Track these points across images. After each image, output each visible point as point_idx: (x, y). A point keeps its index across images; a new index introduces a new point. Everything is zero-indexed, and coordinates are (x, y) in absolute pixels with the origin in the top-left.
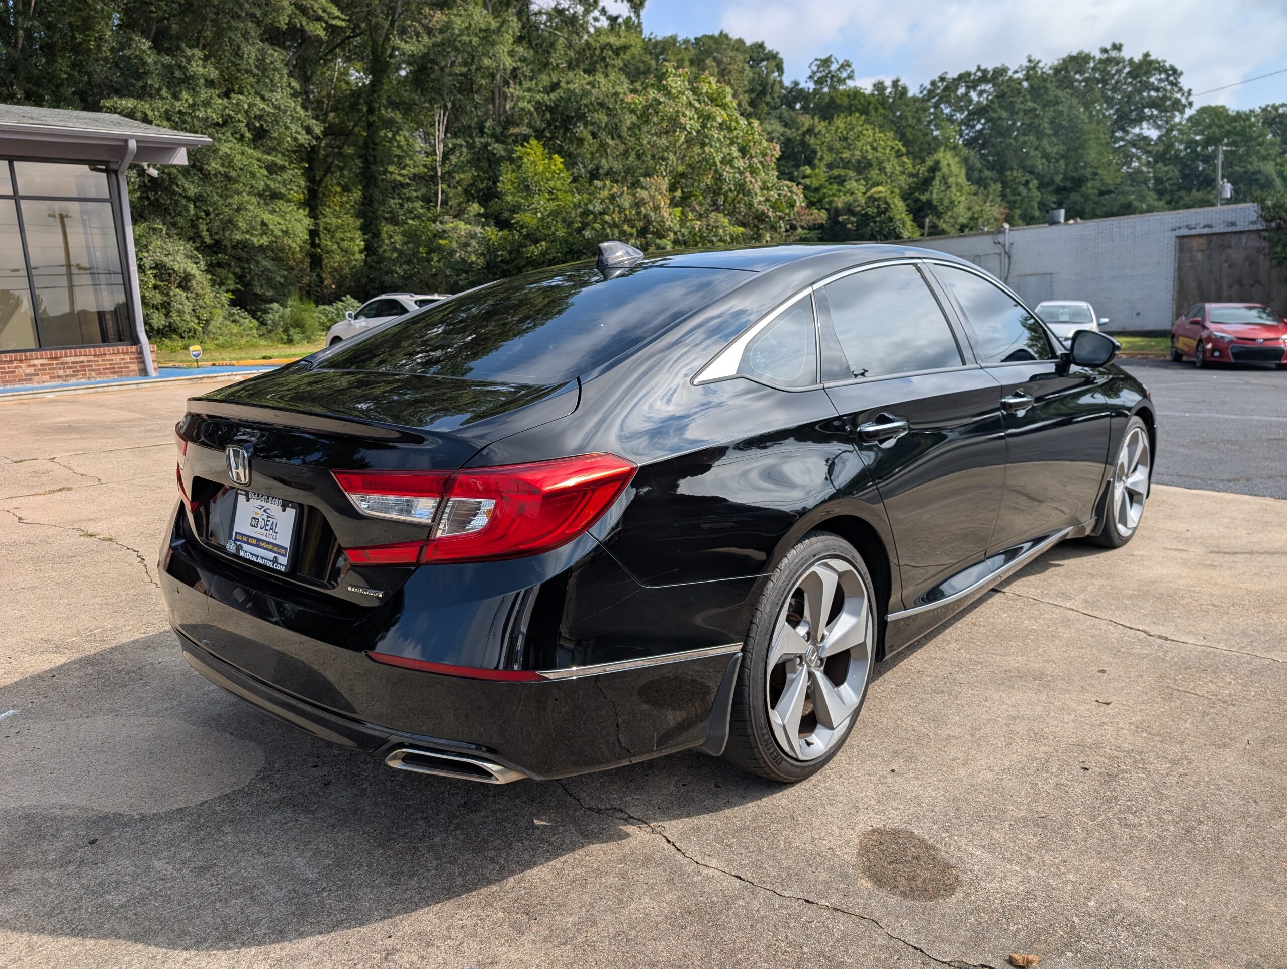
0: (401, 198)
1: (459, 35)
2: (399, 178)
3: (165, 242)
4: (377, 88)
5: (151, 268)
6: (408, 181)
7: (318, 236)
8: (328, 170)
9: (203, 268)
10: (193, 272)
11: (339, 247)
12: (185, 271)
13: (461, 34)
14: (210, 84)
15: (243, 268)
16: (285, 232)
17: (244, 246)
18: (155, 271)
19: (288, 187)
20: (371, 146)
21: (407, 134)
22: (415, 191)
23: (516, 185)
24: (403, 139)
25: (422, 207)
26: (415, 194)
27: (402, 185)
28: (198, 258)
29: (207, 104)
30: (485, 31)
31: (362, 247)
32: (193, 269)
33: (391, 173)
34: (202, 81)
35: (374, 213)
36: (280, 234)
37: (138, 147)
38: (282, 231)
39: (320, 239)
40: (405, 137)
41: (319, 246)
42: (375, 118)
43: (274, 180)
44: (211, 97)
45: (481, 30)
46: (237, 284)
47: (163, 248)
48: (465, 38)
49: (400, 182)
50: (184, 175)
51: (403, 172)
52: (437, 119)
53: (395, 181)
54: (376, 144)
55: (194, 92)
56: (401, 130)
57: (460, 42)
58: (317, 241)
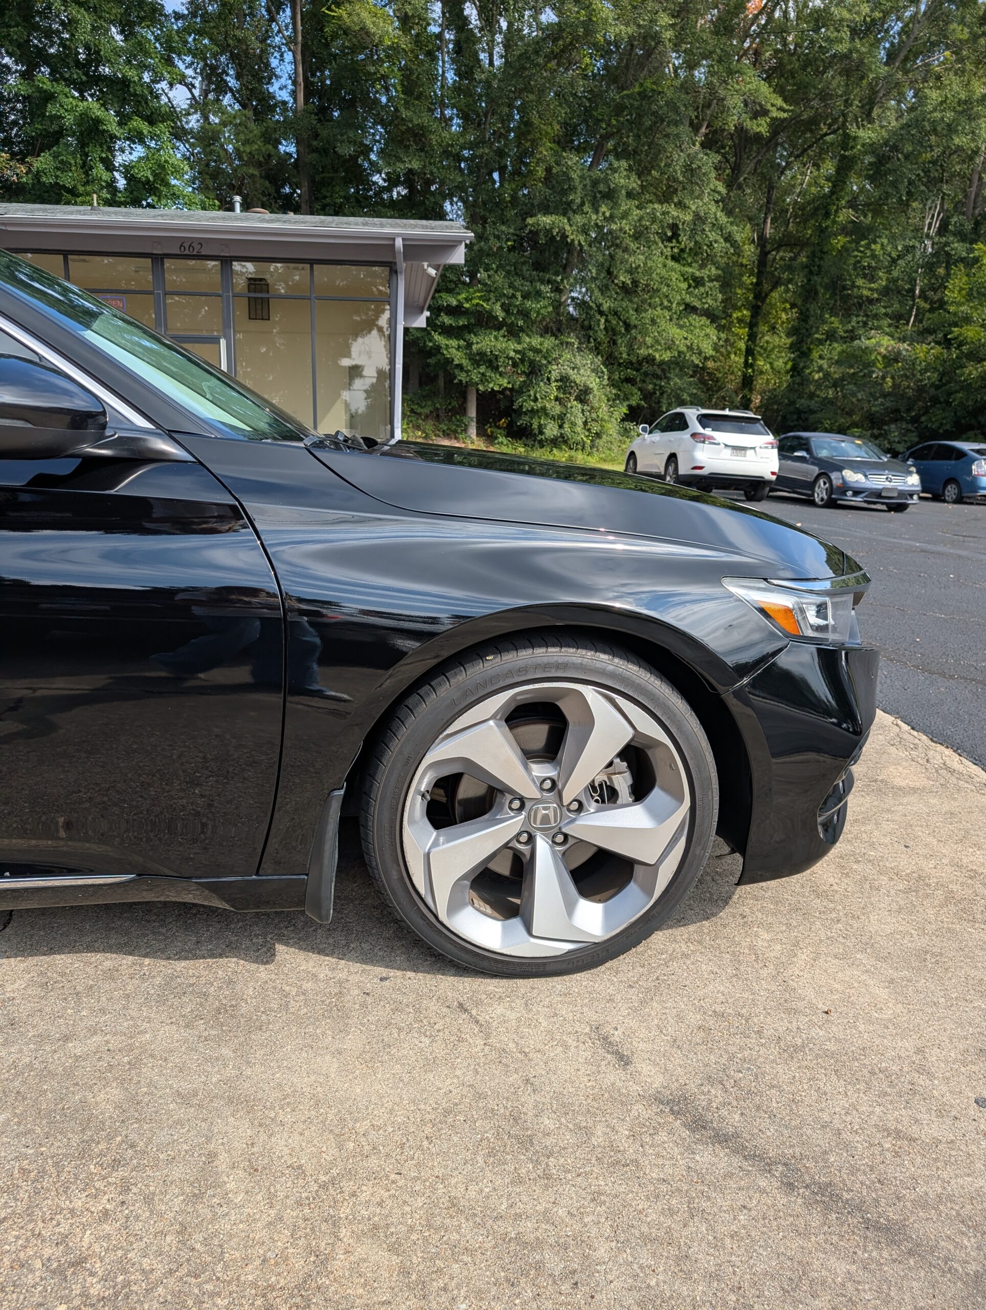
0: (867, 316)
1: (932, 112)
2: (866, 293)
3: (574, 356)
4: (838, 188)
5: (557, 381)
6: (876, 295)
7: (753, 355)
8: (776, 284)
9: (605, 382)
10: (591, 386)
11: (772, 368)
12: (585, 386)
13: (935, 110)
14: (630, 195)
15: (655, 385)
16: (690, 348)
17: (650, 360)
18: (559, 384)
19: (704, 301)
20: (818, 254)
21: (885, 241)
22: (885, 307)
23: (964, 292)
24: (879, 246)
25: (890, 326)
26: (883, 311)
27: (871, 301)
28: (602, 372)
29: (625, 216)
30: (965, 102)
31: (789, 366)
32: (593, 382)
33: (859, 287)
34: (624, 192)
35: (807, 330)
36: (684, 349)
38: (688, 347)
39: (754, 359)
40: (882, 245)
41: (752, 366)
42: (829, 223)
43: (690, 294)
44: (630, 209)
45: (960, 102)
46: (641, 399)
47: (570, 361)
48: (937, 115)
49: (867, 297)
50: (601, 290)
51: (872, 285)
52: (927, 222)
53: (861, 297)
54: (824, 253)
55: (616, 205)
56: (880, 237)
57: (929, 120)
58: (750, 361)
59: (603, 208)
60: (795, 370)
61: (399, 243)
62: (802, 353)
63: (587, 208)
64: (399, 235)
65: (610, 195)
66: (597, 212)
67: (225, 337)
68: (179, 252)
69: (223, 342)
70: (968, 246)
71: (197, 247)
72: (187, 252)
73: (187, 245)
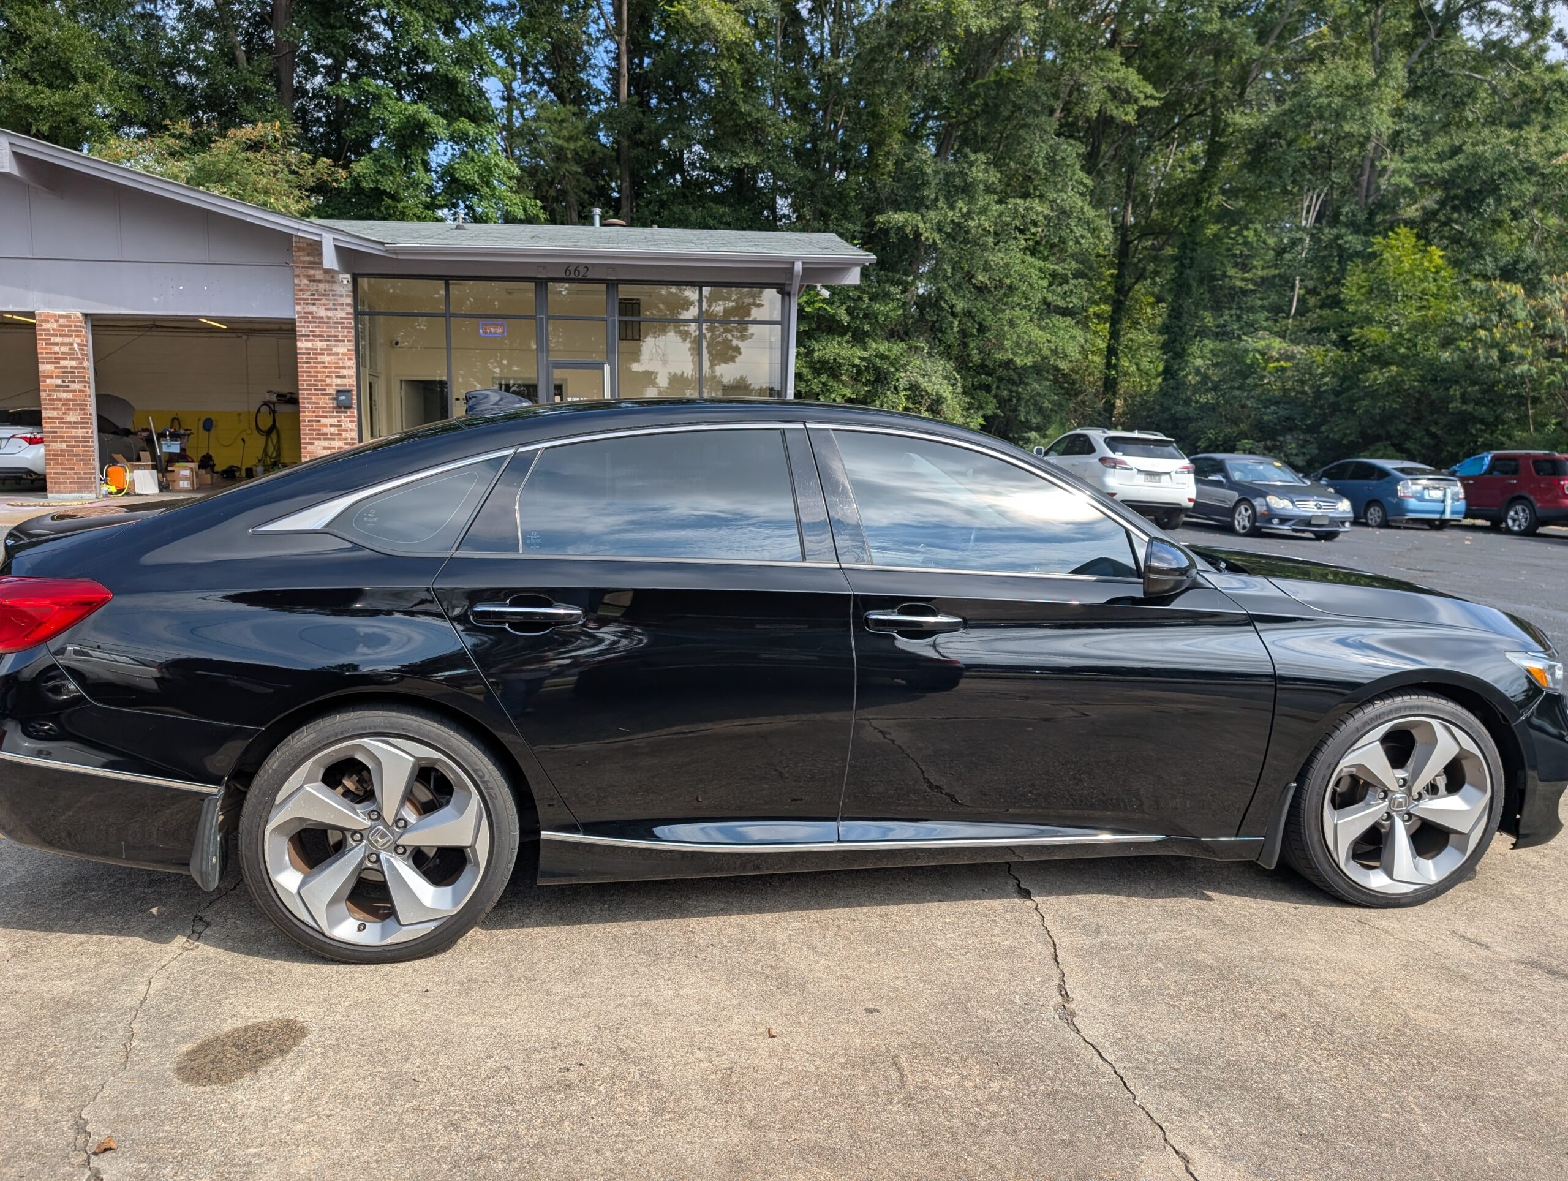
0: (1240, 308)
1: (1317, 98)
2: (1239, 283)
3: (924, 362)
4: (1210, 174)
5: (905, 390)
6: (1251, 286)
7: (1116, 355)
8: (1141, 277)
9: (959, 390)
10: (944, 395)
11: (1138, 369)
12: (937, 394)
13: (1320, 95)
14: (989, 190)
15: (1011, 391)
16: (1055, 352)
17: (1008, 364)
18: (908, 393)
19: (1068, 299)
20: (1190, 246)
21: (1259, 227)
22: (1261, 299)
23: (1363, 290)
24: (1252, 233)
25: (1267, 319)
26: (1259, 303)
27: (1244, 292)
28: (956, 379)
29: (984, 211)
30: (1355, 87)
31: (1161, 368)
32: (946, 391)
33: (1230, 277)
34: (981, 186)
35: (1180, 328)
36: (1048, 353)
37: (803, 269)
38: (1052, 350)
39: (1118, 359)
40: (1256, 231)
41: (1115, 367)
42: (1201, 211)
43: (1053, 292)
44: (988, 204)
45: (1347, 87)
46: (997, 408)
47: (920, 367)
48: (1324, 101)
49: (1241, 288)
50: (954, 289)
51: (1246, 275)
52: (1306, 205)
53: (1233, 288)
54: (1196, 244)
55: (972, 200)
56: (1252, 222)
57: (1314, 106)
58: (1114, 361)
59: (960, 204)
60: (1168, 373)
61: (798, 267)
62: (1176, 353)
63: (941, 203)
64: (798, 259)
65: (967, 190)
66: (952, 207)
67: (609, 363)
68: (564, 276)
69: (607, 368)
70: (1363, 238)
71: (583, 271)
72: (572, 276)
73: (572, 269)
